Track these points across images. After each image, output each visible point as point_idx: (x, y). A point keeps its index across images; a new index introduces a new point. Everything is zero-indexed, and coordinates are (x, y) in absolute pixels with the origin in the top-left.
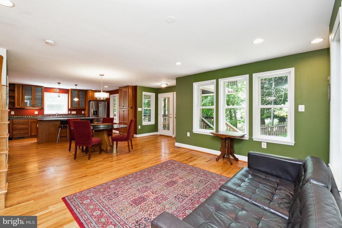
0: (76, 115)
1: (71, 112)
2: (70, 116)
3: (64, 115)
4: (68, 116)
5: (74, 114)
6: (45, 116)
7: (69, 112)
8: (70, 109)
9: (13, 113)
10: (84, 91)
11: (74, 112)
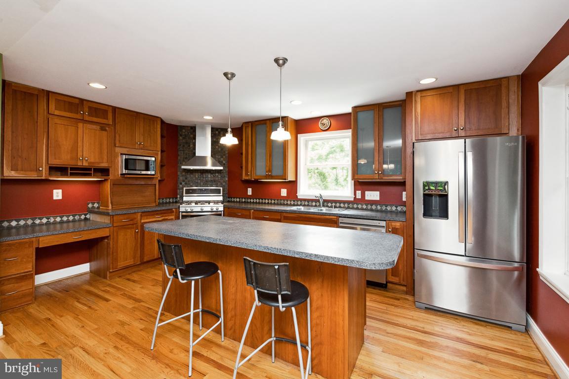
0: (379, 207)
1: (363, 195)
2: (359, 207)
3: (344, 202)
4: (355, 206)
5: (372, 202)
6: (299, 203)
7: (359, 194)
8: (361, 184)
9: (250, 192)
10: (400, 105)
11: (373, 195)
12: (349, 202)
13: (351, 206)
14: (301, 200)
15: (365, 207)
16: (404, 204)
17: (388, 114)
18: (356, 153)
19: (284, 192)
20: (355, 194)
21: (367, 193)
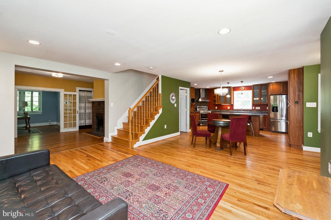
0: (260, 111)
1: (255, 108)
2: (254, 111)
3: (249, 110)
4: (253, 111)
5: (258, 110)
6: (234, 111)
7: (254, 108)
8: (254, 105)
9: (216, 108)
10: (266, 85)
11: (258, 108)
12: (250, 110)
13: (251, 111)
14: (235, 110)
15: (255, 111)
16: (267, 110)
17: (263, 87)
18: (254, 96)
19: (229, 108)
20: (252, 108)
21: (256, 107)
